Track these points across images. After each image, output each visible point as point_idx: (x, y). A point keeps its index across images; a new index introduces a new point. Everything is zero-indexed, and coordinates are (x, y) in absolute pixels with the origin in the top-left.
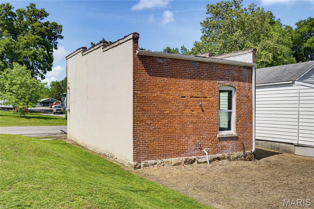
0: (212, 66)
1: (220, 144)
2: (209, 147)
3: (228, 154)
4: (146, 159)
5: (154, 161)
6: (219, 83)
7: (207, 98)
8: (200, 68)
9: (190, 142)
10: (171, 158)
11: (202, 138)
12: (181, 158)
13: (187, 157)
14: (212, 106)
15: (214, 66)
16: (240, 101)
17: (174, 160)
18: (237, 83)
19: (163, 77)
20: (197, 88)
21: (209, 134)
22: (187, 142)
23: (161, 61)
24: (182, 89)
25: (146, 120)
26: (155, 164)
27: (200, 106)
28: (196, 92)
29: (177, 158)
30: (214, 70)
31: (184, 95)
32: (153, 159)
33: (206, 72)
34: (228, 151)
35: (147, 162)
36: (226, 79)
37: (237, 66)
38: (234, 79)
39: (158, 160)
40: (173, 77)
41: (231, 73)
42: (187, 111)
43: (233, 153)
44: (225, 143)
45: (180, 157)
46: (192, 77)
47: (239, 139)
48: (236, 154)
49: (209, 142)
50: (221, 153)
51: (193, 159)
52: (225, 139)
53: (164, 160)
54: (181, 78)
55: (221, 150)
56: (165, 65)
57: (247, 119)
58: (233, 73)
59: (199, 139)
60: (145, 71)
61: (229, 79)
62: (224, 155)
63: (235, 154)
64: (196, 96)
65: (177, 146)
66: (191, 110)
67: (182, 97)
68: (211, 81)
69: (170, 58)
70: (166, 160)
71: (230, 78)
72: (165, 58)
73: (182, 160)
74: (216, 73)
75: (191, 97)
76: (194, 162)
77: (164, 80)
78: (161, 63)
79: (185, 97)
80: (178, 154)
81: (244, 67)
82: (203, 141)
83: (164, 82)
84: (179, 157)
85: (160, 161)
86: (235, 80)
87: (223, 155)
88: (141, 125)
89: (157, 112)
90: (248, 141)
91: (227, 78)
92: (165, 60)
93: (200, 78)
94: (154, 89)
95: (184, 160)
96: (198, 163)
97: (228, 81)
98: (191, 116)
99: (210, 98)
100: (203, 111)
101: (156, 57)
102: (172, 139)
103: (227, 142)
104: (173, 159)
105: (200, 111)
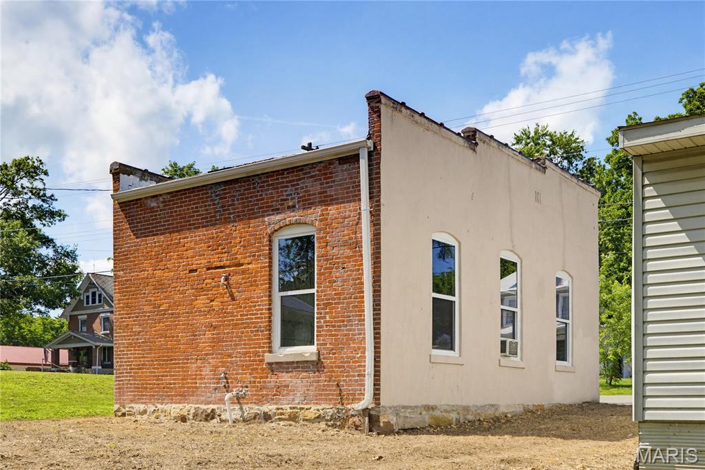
0: (254, 184)
1: (272, 380)
2: (247, 387)
3: (291, 408)
4: (132, 401)
5: (142, 407)
6: (269, 224)
7: (242, 265)
8: (226, 198)
9: (206, 371)
10: (171, 403)
11: (231, 363)
12: (188, 407)
13: (197, 406)
14: (254, 284)
15: (258, 183)
16: (327, 260)
17: (175, 409)
18: (319, 210)
19: (157, 235)
20: (220, 245)
21: (246, 353)
22: (201, 371)
23: (154, 204)
24: (190, 253)
25: (132, 325)
26: (145, 412)
27: (227, 288)
28: (217, 256)
29: (181, 406)
30: (258, 192)
31: (194, 267)
32: (142, 403)
33: (239, 204)
34: (293, 400)
35: (133, 408)
36: (289, 207)
37: (320, 162)
38: (309, 204)
39: (150, 405)
40: (173, 232)
41: (302, 188)
42: (201, 301)
43: (308, 406)
44: (285, 377)
45: (187, 403)
46: (210, 222)
47: (324, 368)
48: (313, 410)
49: (246, 374)
50: (276, 404)
51: (209, 411)
52: (284, 368)
53: (159, 406)
54: (188, 229)
55: (275, 395)
56: (161, 211)
57: (351, 311)
58: (306, 187)
59: (224, 364)
60: (129, 230)
61: (294, 206)
62: (282, 409)
63: (314, 407)
64: (218, 264)
65: (182, 380)
66: (208, 299)
67: (191, 271)
68: (252, 221)
69: (168, 193)
70: (163, 406)
71: (299, 202)
72: (161, 195)
73: (189, 411)
74: (263, 199)
75: (208, 269)
76: (213, 418)
77: (158, 242)
78: (153, 208)
79: (196, 270)
80: (183, 397)
81: (339, 159)
82: (234, 370)
83: (160, 246)
84: (184, 403)
85: (153, 408)
86: (312, 204)
87: (278, 409)
88: (124, 336)
89: (147, 308)
90: (354, 376)
91: (291, 204)
92: (161, 199)
93: (227, 221)
94: (143, 263)
95: (192, 411)
96: (222, 421)
97: (293, 211)
98: (209, 311)
99: (249, 264)
100: (233, 299)
101: (146, 198)
102: (173, 364)
103: (290, 374)
104: (174, 406)
105: (227, 298)
